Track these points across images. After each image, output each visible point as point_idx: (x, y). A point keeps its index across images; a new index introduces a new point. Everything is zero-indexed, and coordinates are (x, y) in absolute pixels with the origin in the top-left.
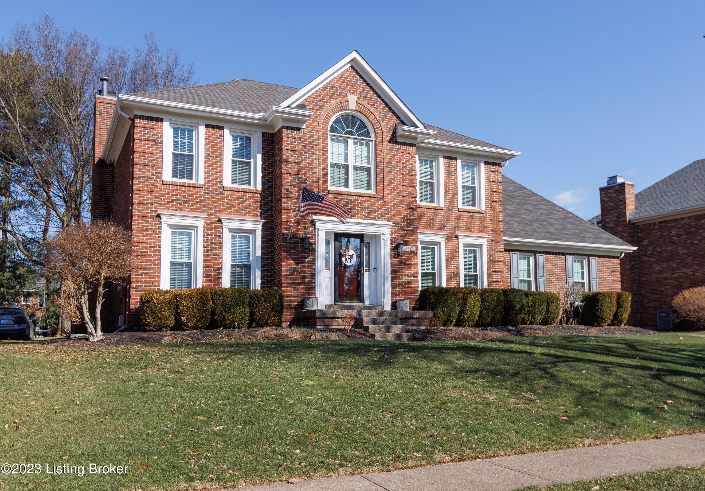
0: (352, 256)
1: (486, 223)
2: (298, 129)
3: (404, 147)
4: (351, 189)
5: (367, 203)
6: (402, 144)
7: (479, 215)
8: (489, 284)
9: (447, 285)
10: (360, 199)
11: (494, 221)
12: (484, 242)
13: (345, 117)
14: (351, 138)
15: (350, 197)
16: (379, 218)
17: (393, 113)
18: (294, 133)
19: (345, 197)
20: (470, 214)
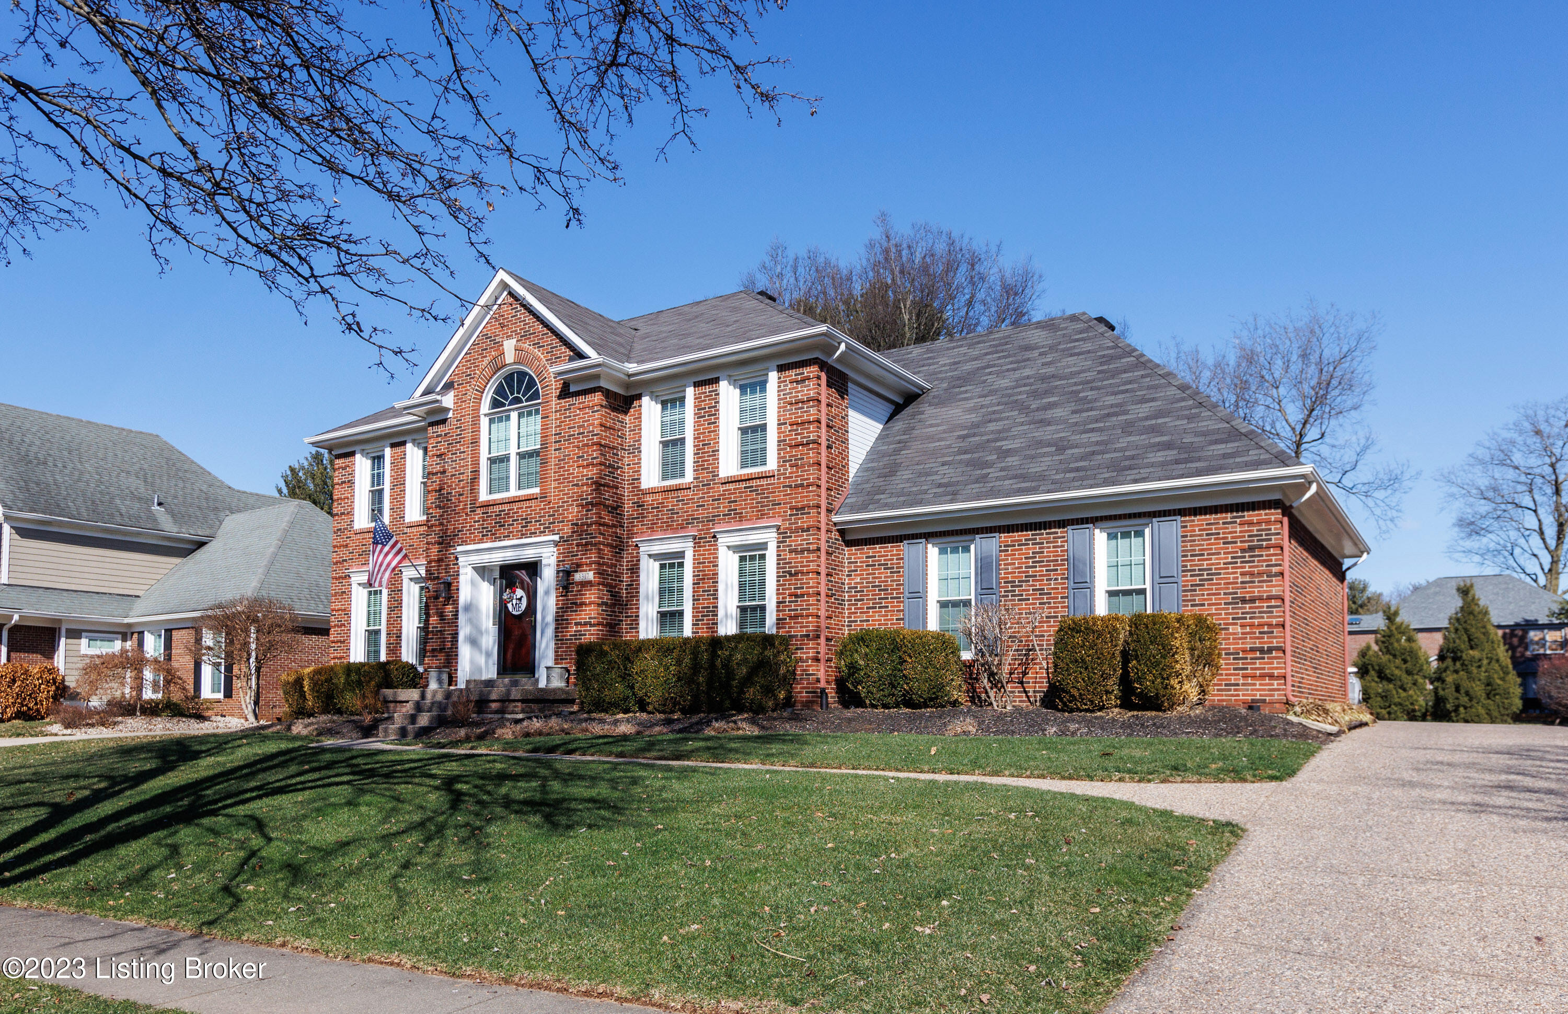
0: (520, 599)
1: (779, 496)
2: (444, 421)
3: (581, 399)
4: (514, 492)
5: (522, 510)
6: (578, 394)
7: (764, 482)
8: (780, 622)
9: (693, 633)
10: (515, 506)
11: (797, 486)
12: (770, 537)
13: (509, 378)
14: (513, 410)
15: (501, 508)
16: (541, 532)
17: (565, 345)
18: (440, 429)
19: (497, 509)
20: (743, 485)
